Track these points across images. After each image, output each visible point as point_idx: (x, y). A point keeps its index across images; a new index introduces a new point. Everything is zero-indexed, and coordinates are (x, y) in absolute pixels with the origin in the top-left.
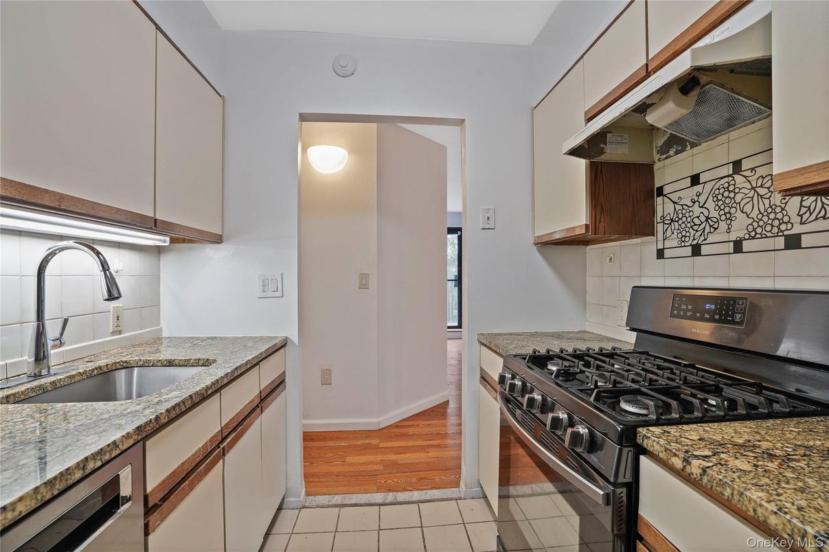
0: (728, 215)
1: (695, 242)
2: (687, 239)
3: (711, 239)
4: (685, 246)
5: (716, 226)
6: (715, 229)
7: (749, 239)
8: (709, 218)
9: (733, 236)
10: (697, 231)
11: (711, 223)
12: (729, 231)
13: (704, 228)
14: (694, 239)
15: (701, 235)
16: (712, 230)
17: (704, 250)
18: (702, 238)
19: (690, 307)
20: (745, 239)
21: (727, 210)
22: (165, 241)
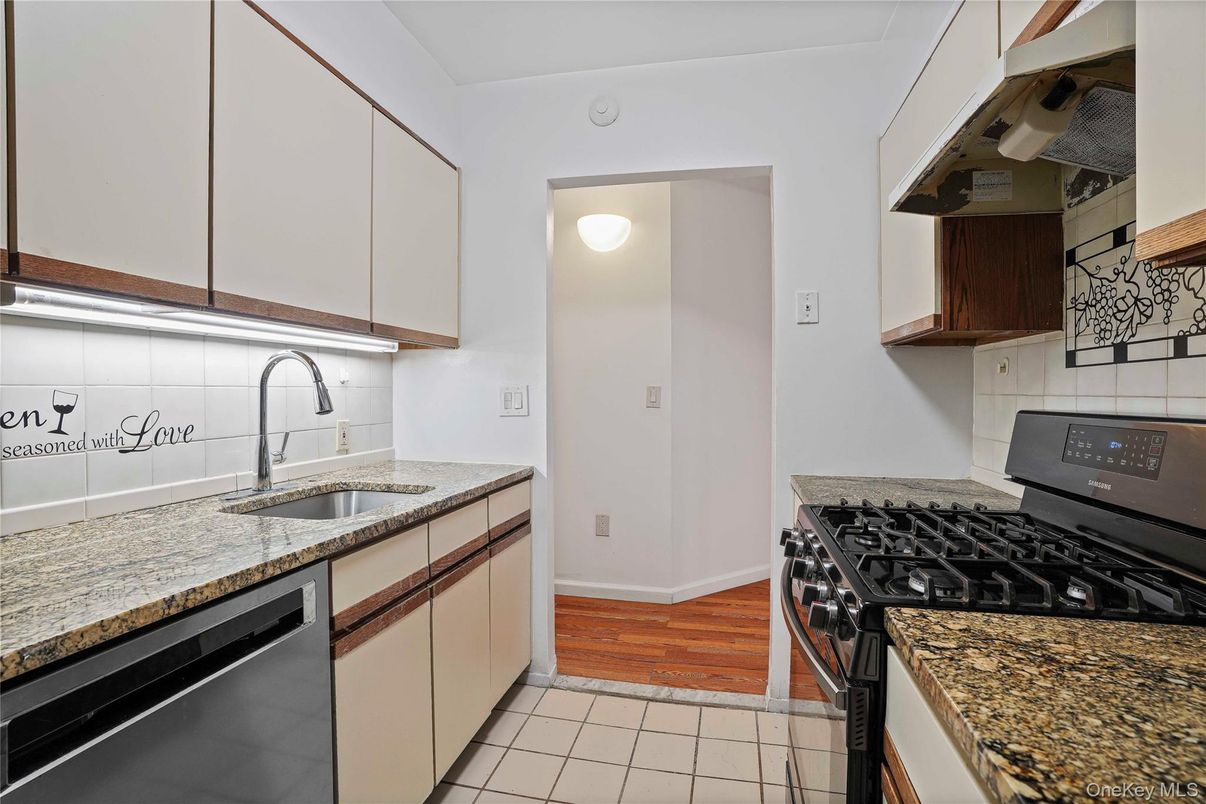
0: (1166, 294)
1: (1119, 340)
2: (1108, 335)
3: (1143, 333)
4: (1104, 347)
5: (1148, 313)
6: (1148, 317)
7: (1196, 334)
8: (1139, 300)
9: (1174, 331)
10: (1121, 321)
11: (1142, 308)
12: (1167, 320)
13: (1132, 316)
14: (1117, 335)
15: (1127, 328)
16: (1144, 319)
17: (1133, 352)
18: (1129, 333)
19: (1089, 446)
20: (1191, 335)
21: (1165, 285)
22: (393, 347)
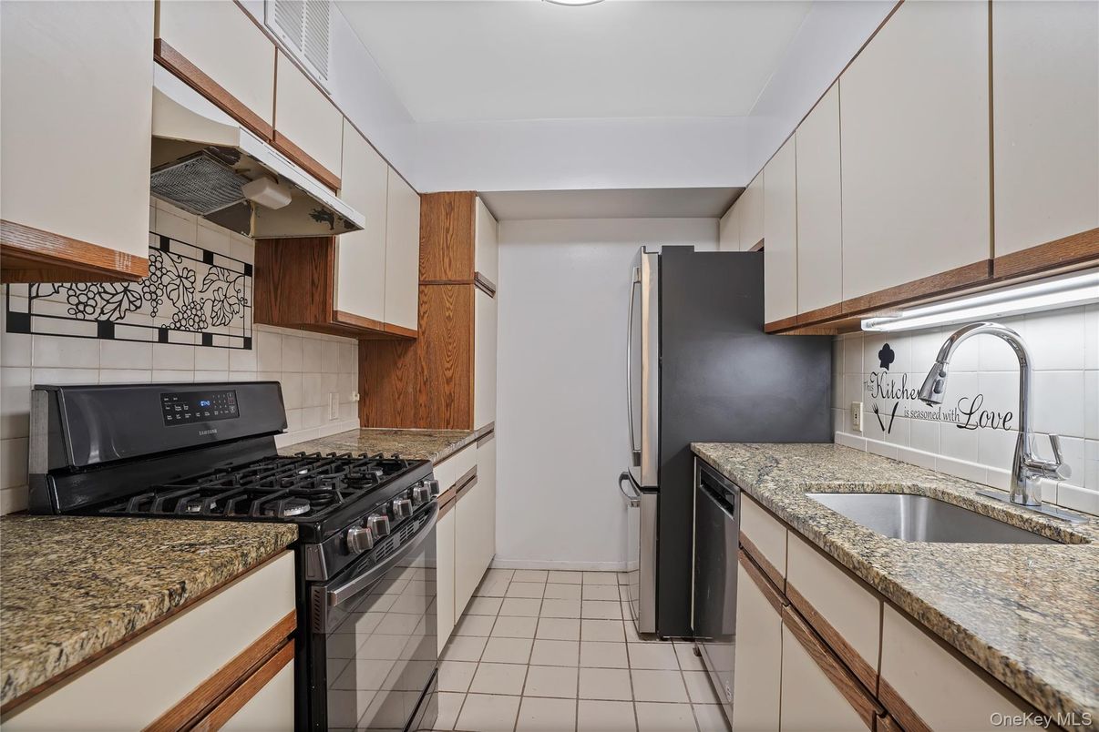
0: (154, 296)
1: (103, 318)
2: (89, 310)
3: (130, 318)
4: (84, 320)
5: (138, 303)
6: (137, 308)
7: (174, 329)
8: (129, 291)
9: (159, 322)
10: (108, 302)
11: (132, 299)
12: (154, 314)
13: (121, 301)
14: (102, 312)
15: (115, 310)
16: (133, 308)
17: (119, 331)
18: (117, 314)
19: (186, 408)
20: (171, 329)
21: (153, 288)
